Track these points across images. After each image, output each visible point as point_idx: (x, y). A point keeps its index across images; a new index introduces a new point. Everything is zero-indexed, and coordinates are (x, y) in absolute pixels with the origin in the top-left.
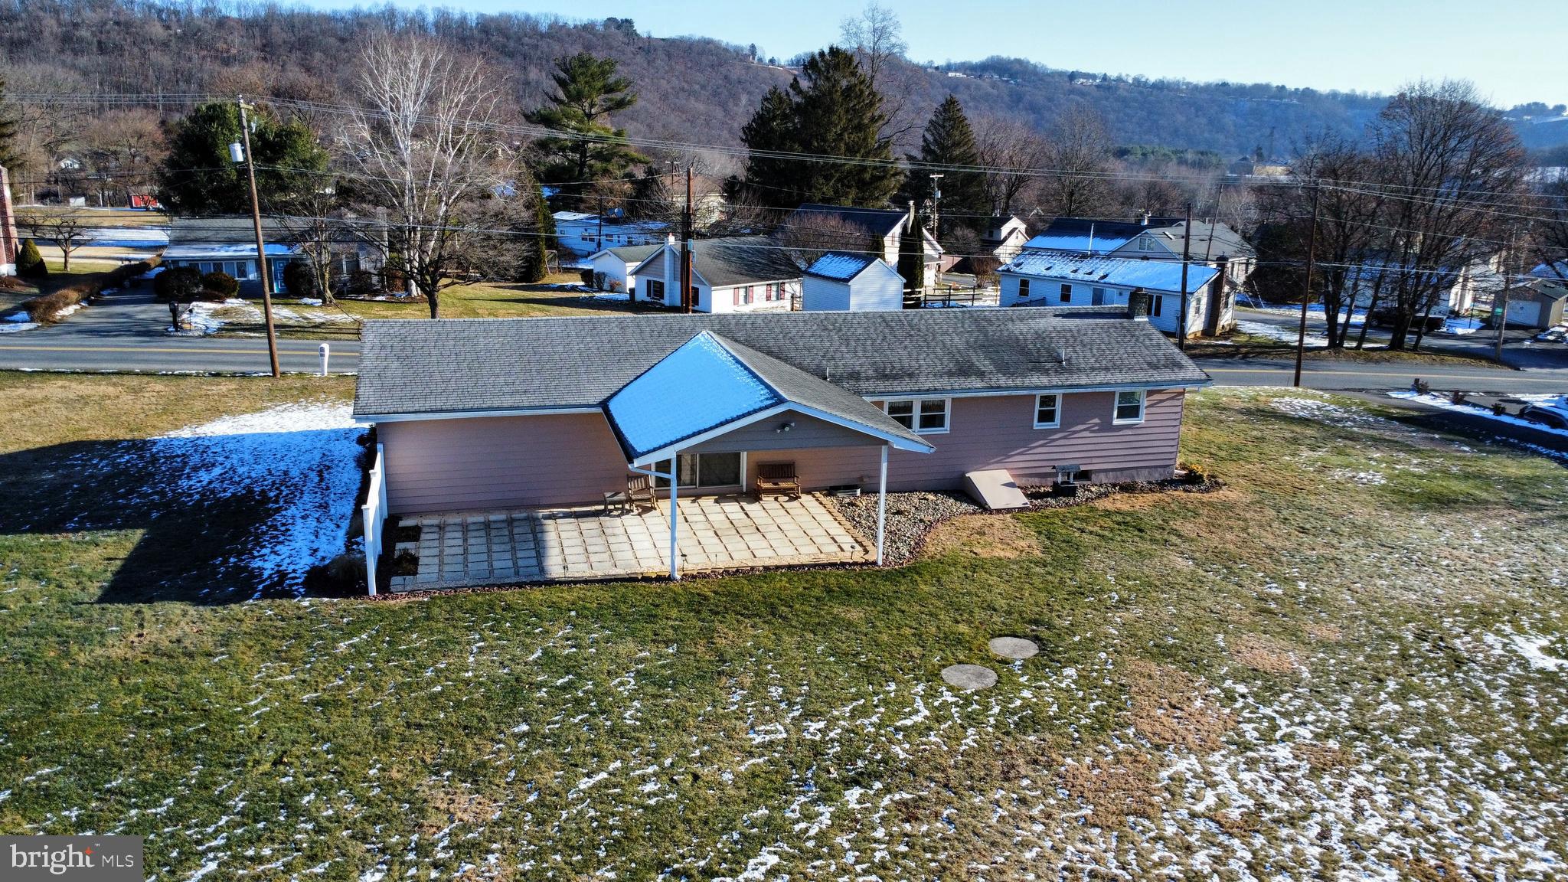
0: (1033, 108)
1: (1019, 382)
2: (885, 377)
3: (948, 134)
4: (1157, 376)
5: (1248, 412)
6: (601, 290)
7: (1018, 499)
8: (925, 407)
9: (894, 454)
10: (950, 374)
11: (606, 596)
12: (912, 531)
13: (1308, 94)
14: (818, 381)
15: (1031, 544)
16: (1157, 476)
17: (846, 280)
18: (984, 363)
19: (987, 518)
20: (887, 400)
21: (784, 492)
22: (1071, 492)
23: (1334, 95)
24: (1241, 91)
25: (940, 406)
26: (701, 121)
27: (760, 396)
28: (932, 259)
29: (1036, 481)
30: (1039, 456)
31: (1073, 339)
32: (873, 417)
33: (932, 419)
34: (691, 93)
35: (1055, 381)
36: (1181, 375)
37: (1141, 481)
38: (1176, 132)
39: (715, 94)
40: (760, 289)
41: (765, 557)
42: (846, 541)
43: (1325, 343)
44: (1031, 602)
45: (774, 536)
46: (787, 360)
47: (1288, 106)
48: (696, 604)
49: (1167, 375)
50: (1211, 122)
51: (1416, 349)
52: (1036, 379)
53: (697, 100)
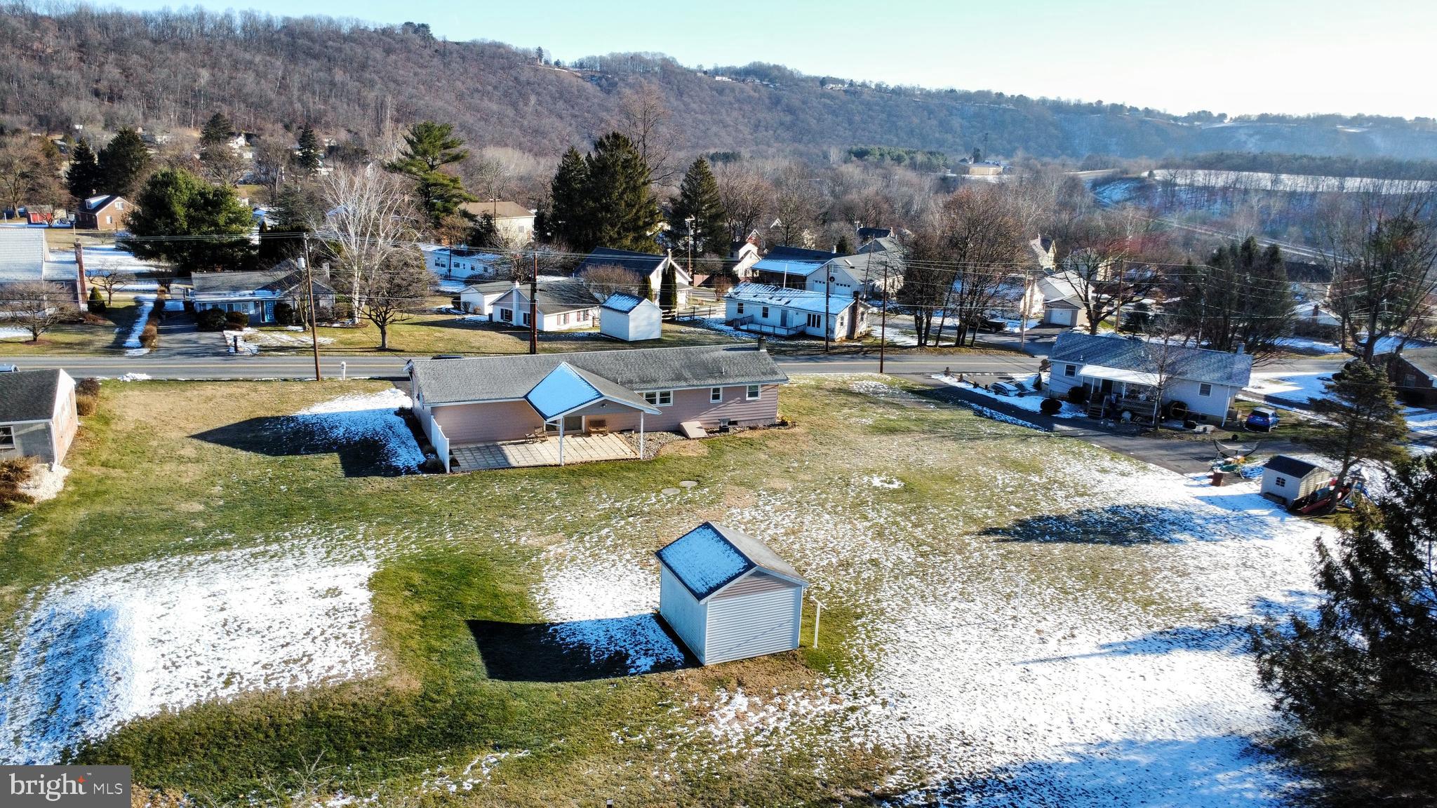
0: (790, 110)
1: (702, 383)
2: (644, 382)
3: (699, 184)
4: (765, 378)
5: (833, 390)
6: (467, 313)
7: (703, 434)
8: (662, 394)
9: (646, 416)
10: (672, 380)
11: (537, 471)
12: (654, 447)
13: (1021, 100)
14: (614, 384)
15: (704, 451)
16: (768, 423)
17: (627, 312)
18: (687, 374)
19: (688, 441)
20: (645, 392)
21: (601, 433)
22: (727, 430)
23: (1043, 102)
24: (967, 97)
25: (668, 394)
26: (494, 119)
27: (593, 394)
28: (684, 286)
29: (713, 426)
30: (713, 415)
31: (731, 361)
32: (638, 401)
33: (665, 399)
34: (484, 93)
35: (719, 382)
36: (776, 377)
37: (761, 425)
38: (911, 132)
39: (506, 94)
40: (573, 315)
41: (596, 457)
42: (628, 451)
43: (915, 342)
44: (698, 469)
45: (598, 449)
46: (601, 375)
47: (1005, 110)
48: (572, 473)
49: (770, 378)
50: (941, 123)
51: (971, 346)
52: (711, 381)
53: (490, 100)
